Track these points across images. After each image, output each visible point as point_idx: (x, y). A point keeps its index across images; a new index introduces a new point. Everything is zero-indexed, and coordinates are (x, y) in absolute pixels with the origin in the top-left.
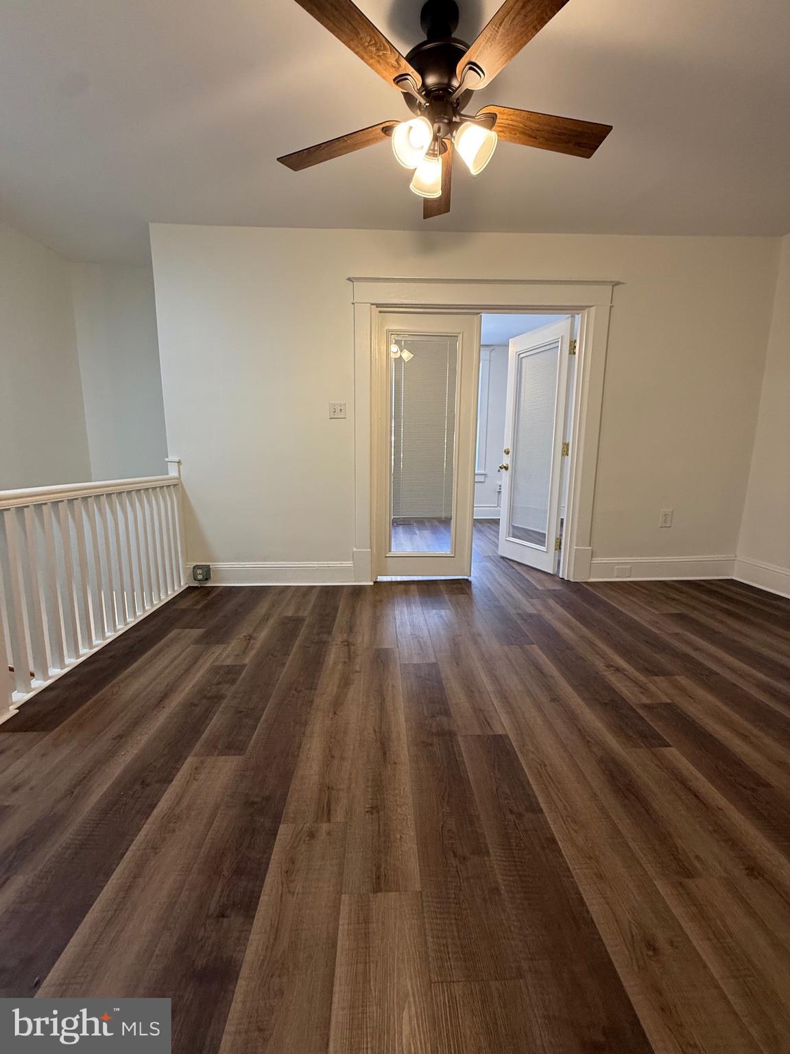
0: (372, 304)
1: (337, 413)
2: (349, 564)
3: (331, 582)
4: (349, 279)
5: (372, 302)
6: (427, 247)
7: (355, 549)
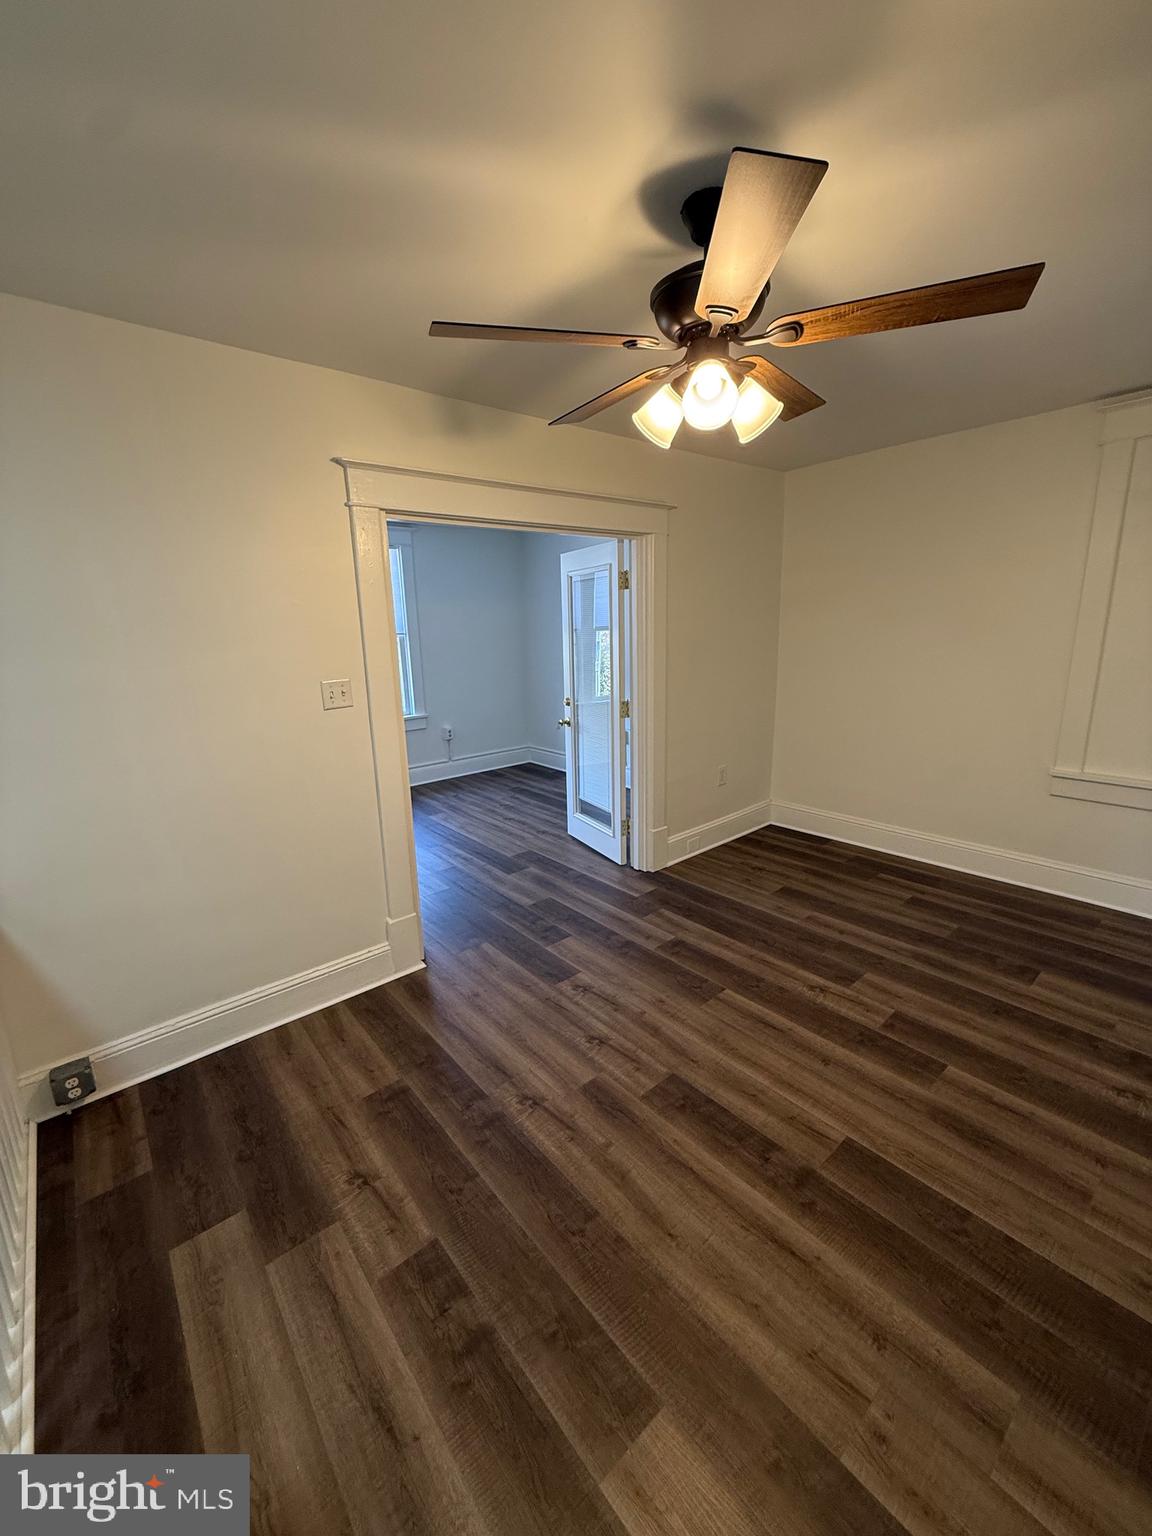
0: (381, 509)
1: (335, 699)
2: (382, 947)
3: (358, 989)
4: (337, 461)
5: (382, 507)
6: (458, 425)
7: (391, 922)
